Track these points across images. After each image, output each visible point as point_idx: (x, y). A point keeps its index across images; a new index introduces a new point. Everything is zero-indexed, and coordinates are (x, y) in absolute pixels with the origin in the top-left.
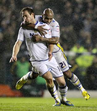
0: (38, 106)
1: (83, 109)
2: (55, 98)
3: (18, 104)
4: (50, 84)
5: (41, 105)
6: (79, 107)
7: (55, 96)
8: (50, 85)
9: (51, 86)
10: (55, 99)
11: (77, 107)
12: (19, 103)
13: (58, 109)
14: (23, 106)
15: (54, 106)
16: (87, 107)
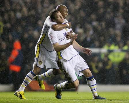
1: (115, 102)
5: (75, 99)
6: (111, 100)
11: (109, 100)
13: (91, 102)
16: (118, 100)
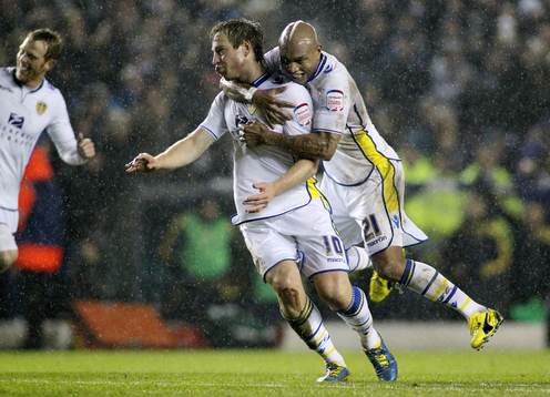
0: (261, 381)
1: (431, 392)
2: (321, 352)
3: (188, 374)
4: (293, 307)
5: (272, 379)
6: (415, 385)
7: (322, 347)
8: (292, 310)
9: (297, 314)
10: (325, 357)
11: (406, 383)
12: (191, 371)
13: (337, 392)
14: (207, 381)
15: (321, 383)
16: (444, 384)
